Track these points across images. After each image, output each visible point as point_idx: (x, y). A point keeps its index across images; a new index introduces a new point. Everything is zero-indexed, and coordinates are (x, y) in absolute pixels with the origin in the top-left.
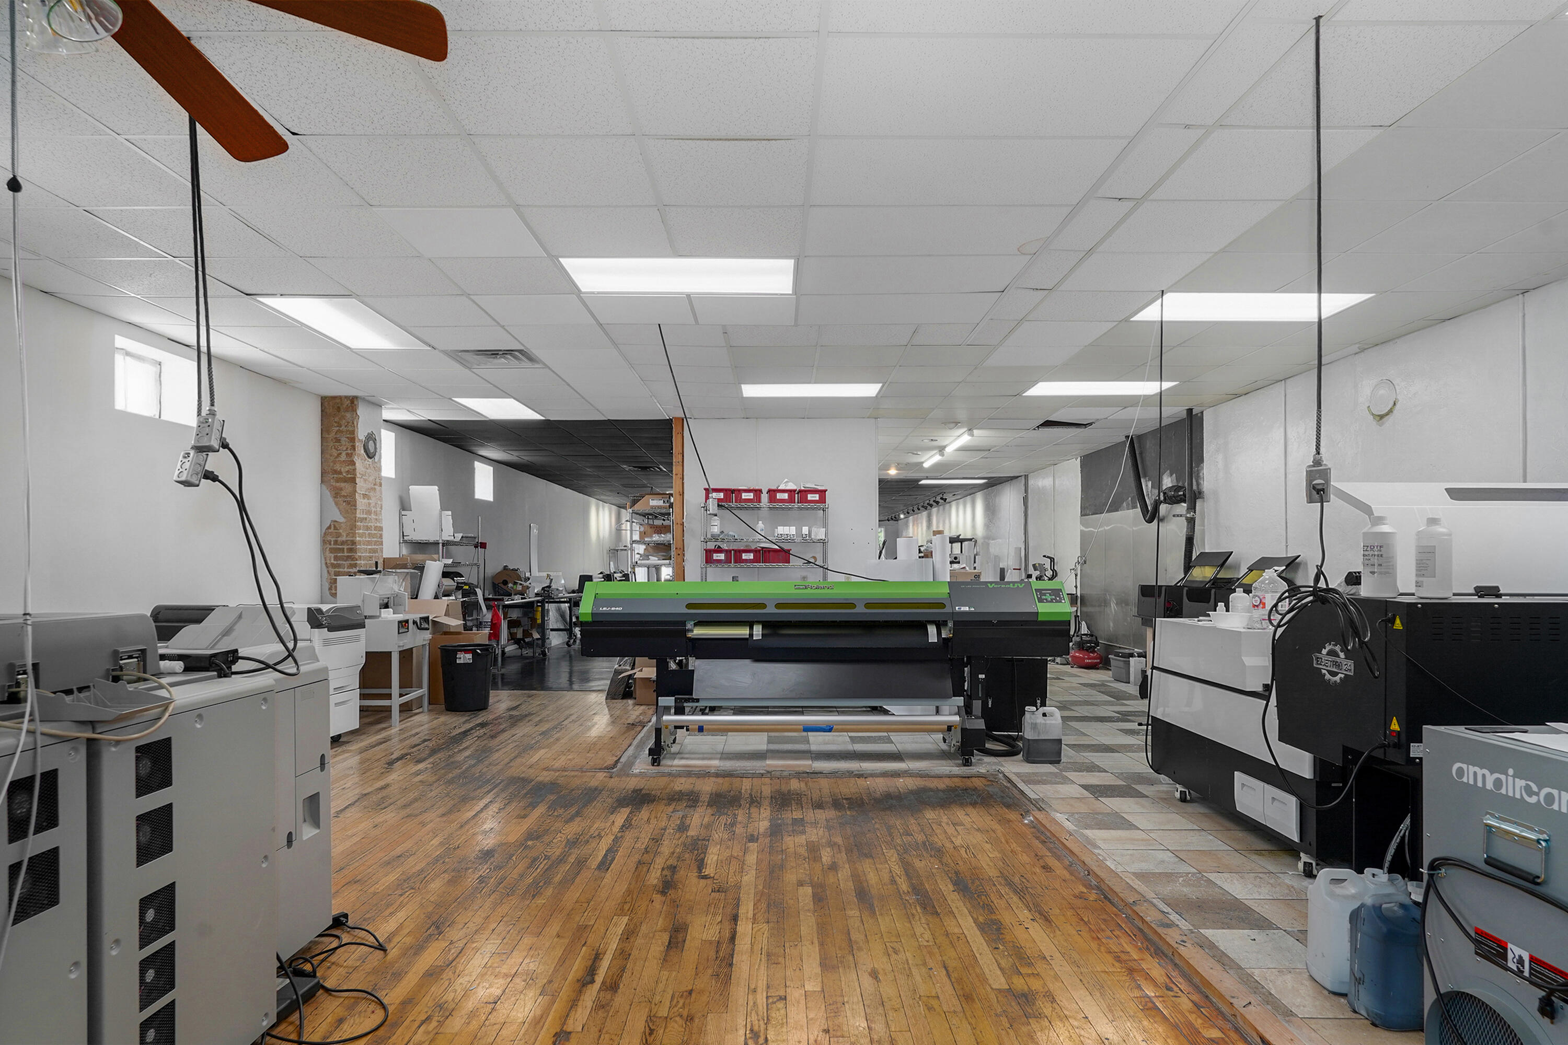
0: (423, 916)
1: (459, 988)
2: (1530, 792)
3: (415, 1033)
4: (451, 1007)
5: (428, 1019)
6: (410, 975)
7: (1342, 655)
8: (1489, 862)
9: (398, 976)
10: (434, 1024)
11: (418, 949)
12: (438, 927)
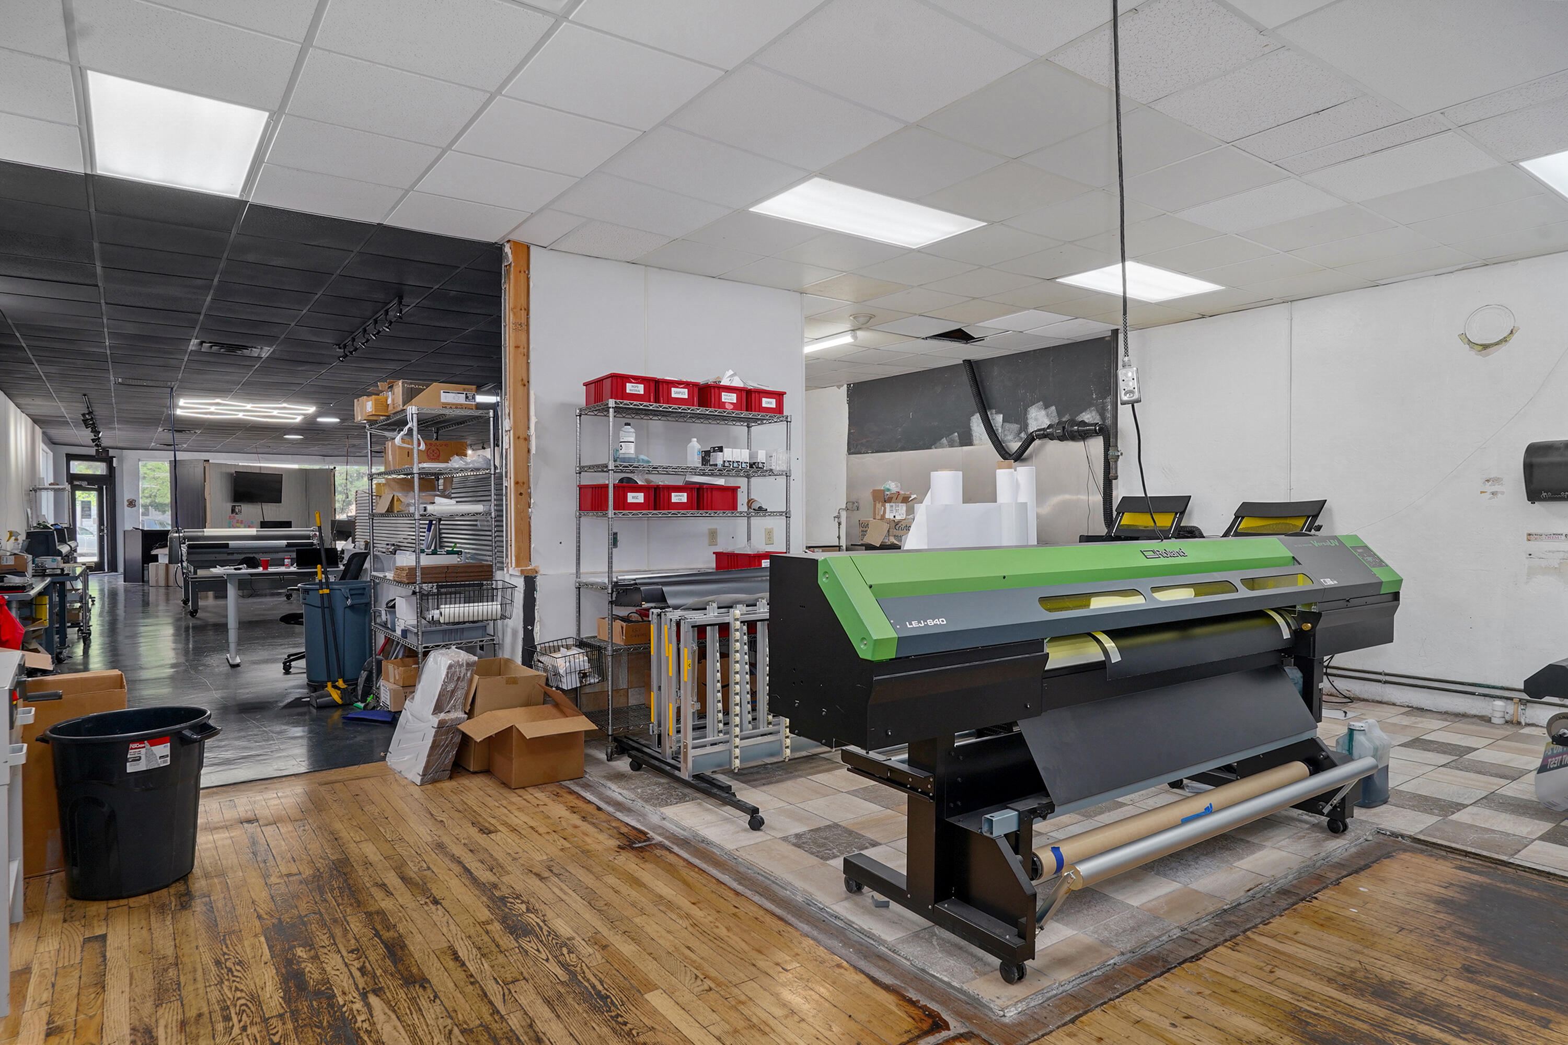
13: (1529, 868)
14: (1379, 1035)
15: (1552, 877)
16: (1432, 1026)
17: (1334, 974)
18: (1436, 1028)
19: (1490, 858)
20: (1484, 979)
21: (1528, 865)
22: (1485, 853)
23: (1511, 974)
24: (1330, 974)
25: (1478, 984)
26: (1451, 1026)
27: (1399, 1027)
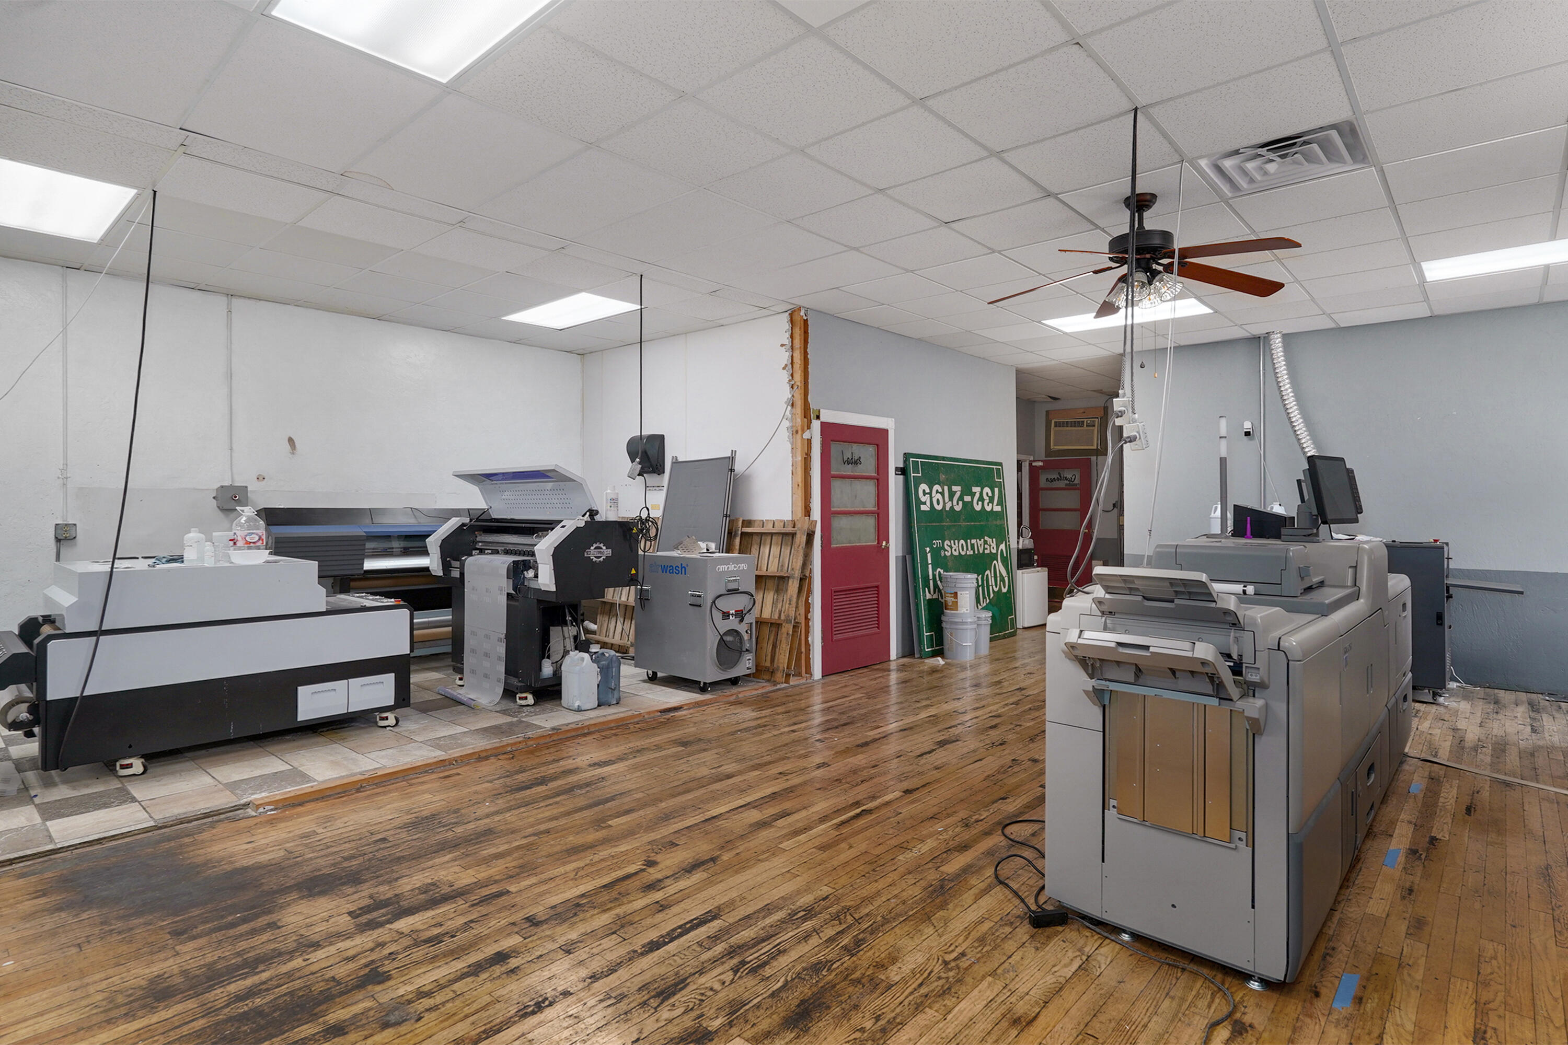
0: (951, 906)
1: (950, 833)
2: (735, 567)
3: (987, 816)
4: (961, 823)
5: (977, 821)
6: (981, 851)
7: (604, 548)
8: (729, 591)
9: (990, 853)
10: (975, 818)
11: (967, 870)
12: (942, 887)
13: (80, 844)
14: (221, 1017)
15: (104, 842)
16: (234, 982)
17: (103, 1015)
18: (238, 980)
19: (38, 853)
20: (195, 932)
21: (78, 841)
22: (29, 852)
23: (206, 915)
24: (102, 1017)
25: (201, 937)
26: (241, 972)
27: (220, 1001)
